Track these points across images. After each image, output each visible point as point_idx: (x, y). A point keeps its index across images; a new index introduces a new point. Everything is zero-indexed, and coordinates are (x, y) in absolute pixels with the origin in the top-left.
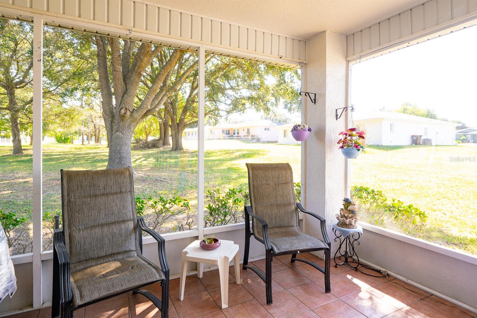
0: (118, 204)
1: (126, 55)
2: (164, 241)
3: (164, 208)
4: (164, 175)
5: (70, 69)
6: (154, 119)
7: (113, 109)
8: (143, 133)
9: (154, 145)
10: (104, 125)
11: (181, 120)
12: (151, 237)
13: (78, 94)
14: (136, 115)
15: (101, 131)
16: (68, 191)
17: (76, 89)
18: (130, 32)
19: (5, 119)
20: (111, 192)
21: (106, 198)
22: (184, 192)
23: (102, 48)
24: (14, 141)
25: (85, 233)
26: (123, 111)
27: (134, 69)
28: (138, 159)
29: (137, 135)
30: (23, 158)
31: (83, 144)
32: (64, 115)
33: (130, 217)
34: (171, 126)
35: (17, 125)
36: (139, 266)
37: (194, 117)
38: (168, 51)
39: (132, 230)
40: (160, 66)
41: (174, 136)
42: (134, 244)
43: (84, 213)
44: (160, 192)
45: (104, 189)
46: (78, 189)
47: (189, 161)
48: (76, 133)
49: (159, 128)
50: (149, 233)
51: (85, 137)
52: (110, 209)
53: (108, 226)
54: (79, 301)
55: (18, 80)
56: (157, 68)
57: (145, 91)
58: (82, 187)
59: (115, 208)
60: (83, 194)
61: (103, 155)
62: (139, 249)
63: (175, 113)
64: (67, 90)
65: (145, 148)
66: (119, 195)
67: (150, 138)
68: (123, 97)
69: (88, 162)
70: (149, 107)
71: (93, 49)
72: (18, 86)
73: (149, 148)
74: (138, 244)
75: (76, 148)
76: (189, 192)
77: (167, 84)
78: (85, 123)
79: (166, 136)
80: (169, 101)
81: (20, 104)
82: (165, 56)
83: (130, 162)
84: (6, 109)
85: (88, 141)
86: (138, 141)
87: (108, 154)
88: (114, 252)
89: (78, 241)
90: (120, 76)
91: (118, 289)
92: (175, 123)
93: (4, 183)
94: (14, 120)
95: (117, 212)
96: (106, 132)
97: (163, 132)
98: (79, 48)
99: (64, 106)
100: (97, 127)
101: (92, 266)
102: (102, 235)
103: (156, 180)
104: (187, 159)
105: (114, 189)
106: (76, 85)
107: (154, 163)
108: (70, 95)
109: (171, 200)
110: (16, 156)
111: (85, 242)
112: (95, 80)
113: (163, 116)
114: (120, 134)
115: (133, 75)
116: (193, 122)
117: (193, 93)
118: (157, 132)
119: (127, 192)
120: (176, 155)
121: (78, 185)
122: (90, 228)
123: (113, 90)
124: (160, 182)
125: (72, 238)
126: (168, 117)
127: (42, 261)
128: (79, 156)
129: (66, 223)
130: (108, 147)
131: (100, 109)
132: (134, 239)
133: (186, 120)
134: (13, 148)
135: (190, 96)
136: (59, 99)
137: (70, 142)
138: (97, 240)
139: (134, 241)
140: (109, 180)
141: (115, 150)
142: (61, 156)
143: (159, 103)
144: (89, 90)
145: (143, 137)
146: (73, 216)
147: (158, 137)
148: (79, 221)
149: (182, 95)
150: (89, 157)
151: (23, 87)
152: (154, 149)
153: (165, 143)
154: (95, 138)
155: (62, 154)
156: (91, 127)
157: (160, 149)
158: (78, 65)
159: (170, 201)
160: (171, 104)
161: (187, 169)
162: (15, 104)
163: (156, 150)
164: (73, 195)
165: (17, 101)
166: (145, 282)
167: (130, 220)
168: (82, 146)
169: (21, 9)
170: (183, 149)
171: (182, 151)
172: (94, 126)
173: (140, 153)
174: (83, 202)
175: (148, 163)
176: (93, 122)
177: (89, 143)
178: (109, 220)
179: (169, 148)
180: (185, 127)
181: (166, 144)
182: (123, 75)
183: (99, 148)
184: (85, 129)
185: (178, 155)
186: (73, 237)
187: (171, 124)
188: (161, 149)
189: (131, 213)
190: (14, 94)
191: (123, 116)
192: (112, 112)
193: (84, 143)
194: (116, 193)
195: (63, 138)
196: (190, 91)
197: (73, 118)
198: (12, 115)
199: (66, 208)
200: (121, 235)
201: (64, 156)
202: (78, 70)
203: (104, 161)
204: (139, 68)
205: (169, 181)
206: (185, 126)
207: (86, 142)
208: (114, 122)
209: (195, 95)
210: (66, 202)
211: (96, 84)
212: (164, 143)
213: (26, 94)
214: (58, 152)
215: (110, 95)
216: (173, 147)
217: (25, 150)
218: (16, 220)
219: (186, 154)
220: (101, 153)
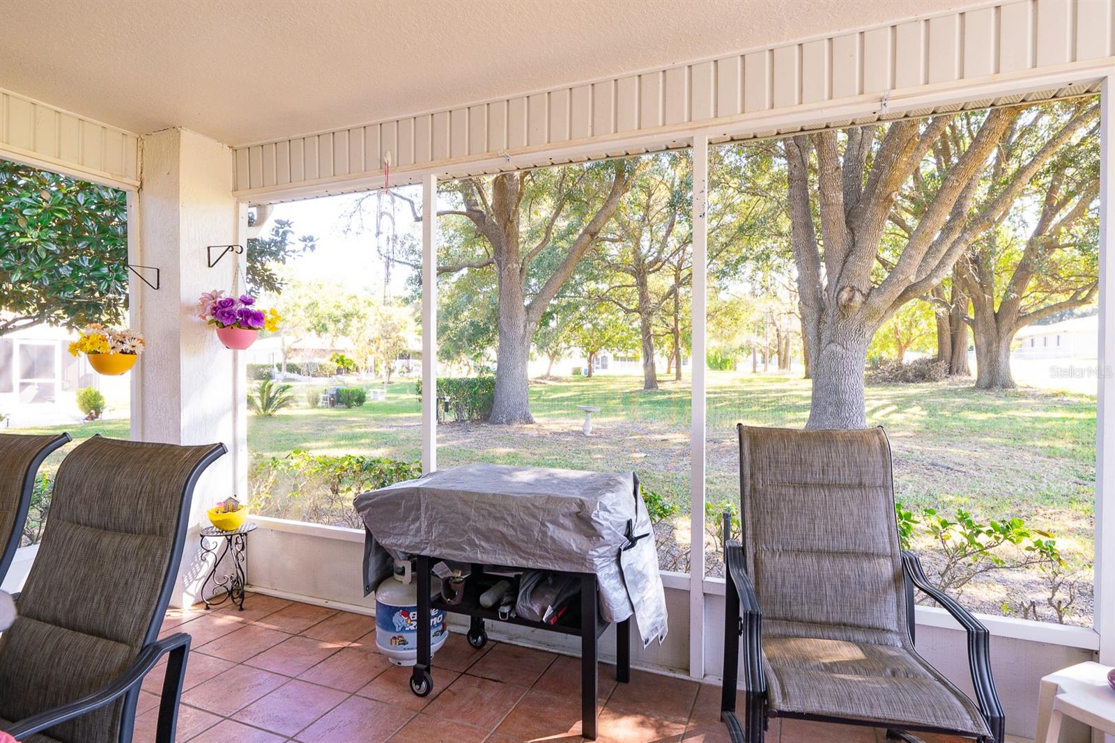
0: (856, 512)
1: (854, 162)
2: (987, 634)
3: (972, 542)
4: (958, 453)
5: (733, 220)
6: (921, 308)
7: (821, 292)
8: (891, 345)
9: (922, 373)
10: (799, 330)
11: (1007, 304)
12: (945, 611)
13: (748, 267)
14: (878, 301)
15: (790, 343)
16: (751, 468)
17: (744, 259)
18: (883, 102)
19: (633, 329)
20: (838, 482)
21: (827, 494)
22: (1025, 507)
23: (797, 162)
24: (646, 365)
25: (785, 562)
26: (845, 295)
27: (874, 192)
28: (879, 407)
29: (876, 350)
30: (659, 396)
31: (755, 372)
32: (722, 314)
33: (885, 549)
34: (973, 323)
35: (650, 338)
36: (911, 676)
37: (1053, 292)
38: (965, 122)
39: (889, 582)
40: (939, 169)
41: (984, 350)
42: (893, 615)
43: (782, 519)
44: (947, 498)
45: (823, 474)
46: (770, 466)
47: (1036, 419)
48: (742, 348)
49: (935, 329)
50: (936, 599)
51: (759, 357)
52: (837, 519)
53: (831, 558)
54: (781, 701)
55: (651, 259)
56: (933, 176)
57: (898, 238)
58: (777, 462)
59: (847, 520)
60: (780, 478)
61: (797, 396)
62: (906, 631)
63: (986, 285)
64: (727, 264)
65: (896, 381)
66: (857, 492)
67: (910, 357)
68: (845, 262)
69: (767, 409)
70: (913, 279)
71: (776, 169)
72: (651, 270)
73: (908, 381)
74: (904, 618)
75: (743, 381)
76: (1041, 512)
77: (966, 211)
78: (759, 328)
79: (957, 350)
80: (969, 255)
81: (654, 300)
82: (955, 137)
83: (862, 415)
84: (634, 311)
85: (763, 365)
86: (876, 364)
87: (810, 393)
88: (845, 620)
89: (771, 575)
90: (839, 214)
91: (864, 712)
92: (989, 313)
93: (635, 439)
94: (646, 329)
95: (852, 530)
96: (802, 344)
97: (948, 340)
98: (749, 174)
99: (723, 295)
100: (783, 335)
101: (798, 636)
102: (819, 575)
103: (933, 464)
104: (1027, 415)
105: (844, 475)
106: (744, 250)
107: (923, 419)
108: (732, 272)
109: (993, 525)
110: (650, 393)
111: (784, 580)
112: (780, 234)
113: (946, 297)
114: (839, 348)
115: (871, 206)
116: (1051, 308)
117: (1050, 221)
118: (931, 338)
119: (875, 487)
120: (990, 402)
121: (770, 458)
122: (794, 554)
123: (821, 250)
124: (944, 470)
125: (760, 565)
126: (964, 298)
127: (705, 594)
128: (749, 396)
129: (749, 532)
130: (807, 377)
131: (788, 295)
132: (895, 605)
133: (1023, 303)
134: (643, 379)
135: (1039, 232)
136: (712, 285)
137: (730, 368)
138: (808, 582)
139: (895, 608)
140: (834, 454)
141: (827, 385)
142: (716, 395)
143: (942, 263)
144: (768, 257)
145: (890, 354)
146: (762, 522)
147: (932, 352)
148: (772, 532)
149: (1012, 234)
150: (767, 400)
151: (658, 270)
152: (921, 384)
153: (954, 368)
154: (779, 359)
155: (718, 391)
156: (771, 335)
157: (939, 383)
158: (747, 208)
159: (992, 529)
160: (975, 261)
161: (1032, 443)
162: (648, 301)
163: (927, 387)
164: (760, 478)
165: (650, 295)
166: (931, 721)
167: (885, 556)
168: (754, 376)
169: (676, 128)
170: (1013, 385)
171: (1011, 390)
172: (776, 333)
173: (885, 392)
174: (780, 494)
175: (906, 419)
176: (774, 324)
177: (766, 369)
178: (836, 545)
179: (966, 382)
180: (1021, 323)
181: (957, 371)
182: (845, 209)
183: (787, 380)
184: (760, 340)
185: (999, 402)
186: (762, 563)
187: (972, 317)
188: (943, 384)
189: (887, 540)
190: (646, 285)
191: (845, 307)
192: (819, 300)
193: (757, 370)
194: (851, 487)
195: (719, 361)
196: (1040, 216)
197: (736, 319)
198: (644, 321)
199: (748, 501)
200: (862, 585)
201: (723, 395)
202: (747, 219)
203: (798, 408)
204: (886, 186)
205: (971, 471)
206: (1019, 319)
207: (760, 367)
208: (825, 323)
209: (1057, 227)
210: (748, 488)
211: (784, 243)
212: (950, 369)
213: (662, 282)
214: (712, 388)
215: (815, 260)
216: (978, 380)
217: (660, 381)
218: (662, 508)
219: (1024, 401)
220: (791, 390)
